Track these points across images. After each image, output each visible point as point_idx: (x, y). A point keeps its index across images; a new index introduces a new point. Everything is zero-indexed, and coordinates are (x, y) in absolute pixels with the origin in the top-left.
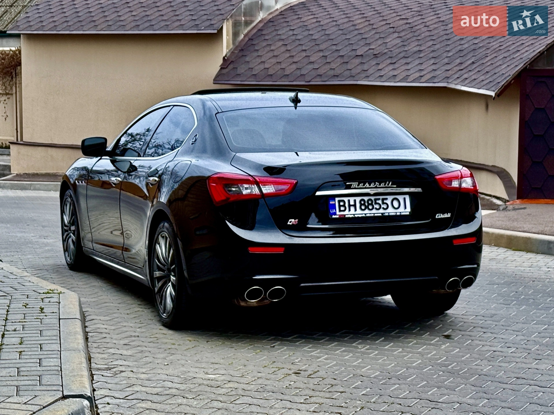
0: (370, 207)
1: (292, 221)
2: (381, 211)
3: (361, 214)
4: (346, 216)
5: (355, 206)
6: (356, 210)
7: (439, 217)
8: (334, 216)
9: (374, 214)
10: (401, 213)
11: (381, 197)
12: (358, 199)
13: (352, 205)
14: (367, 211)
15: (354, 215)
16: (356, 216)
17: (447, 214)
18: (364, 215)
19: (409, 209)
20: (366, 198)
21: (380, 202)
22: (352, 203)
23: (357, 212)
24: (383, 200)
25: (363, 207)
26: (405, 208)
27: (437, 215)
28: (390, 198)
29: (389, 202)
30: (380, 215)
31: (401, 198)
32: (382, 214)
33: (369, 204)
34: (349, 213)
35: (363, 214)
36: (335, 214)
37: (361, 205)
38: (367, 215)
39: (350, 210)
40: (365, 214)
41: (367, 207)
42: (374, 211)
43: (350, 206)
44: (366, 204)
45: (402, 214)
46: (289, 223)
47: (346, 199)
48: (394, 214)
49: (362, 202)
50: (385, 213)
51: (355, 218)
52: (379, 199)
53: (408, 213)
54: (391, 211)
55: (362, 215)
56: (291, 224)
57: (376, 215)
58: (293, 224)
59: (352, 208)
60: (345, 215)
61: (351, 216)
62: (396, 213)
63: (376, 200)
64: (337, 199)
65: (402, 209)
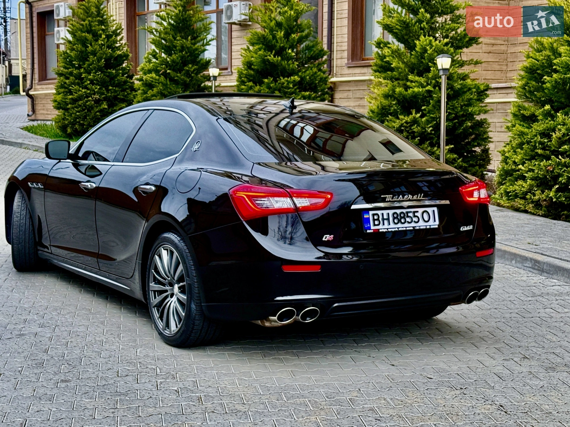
0: (403, 221)
1: (327, 237)
2: (413, 224)
3: (394, 228)
4: (380, 230)
5: (388, 219)
6: (389, 224)
7: (463, 230)
8: (368, 231)
9: (406, 227)
10: (430, 226)
11: (412, 210)
12: (391, 212)
13: (386, 219)
14: (400, 225)
15: (387, 229)
16: (390, 230)
18: (397, 229)
19: (437, 222)
20: (398, 211)
21: (412, 215)
22: (385, 217)
23: (390, 227)
24: (414, 212)
25: (396, 221)
26: (435, 221)
27: (462, 227)
28: (421, 210)
30: (412, 228)
31: (430, 210)
32: (414, 227)
33: (401, 218)
34: (383, 227)
35: (395, 228)
36: (369, 228)
37: (394, 218)
38: (400, 229)
39: (384, 224)
40: (398, 228)
41: (399, 221)
42: (406, 225)
43: (383, 219)
44: (399, 217)
45: (432, 227)
46: (324, 239)
47: (379, 212)
48: (424, 227)
49: (395, 216)
50: (416, 227)
51: (389, 232)
52: (410, 212)
53: (437, 226)
54: (421, 225)
55: (395, 230)
56: (326, 240)
57: (408, 229)
58: (328, 241)
59: (386, 223)
60: (379, 230)
61: (385, 230)
62: (426, 226)
63: (407, 213)
64: (371, 213)
65: (431, 222)
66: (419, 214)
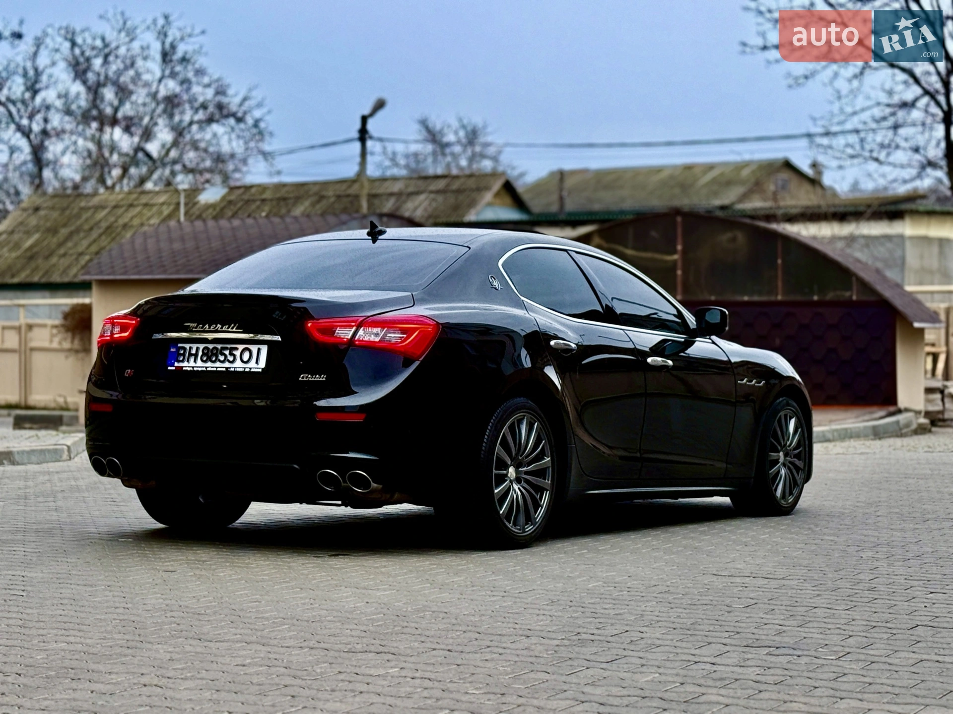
0: (213, 358)
1: (128, 373)
2: (227, 365)
3: (201, 367)
4: (184, 369)
5: (196, 355)
6: (195, 361)
7: (305, 379)
8: (170, 368)
9: (217, 368)
10: (250, 369)
11: (229, 346)
12: (202, 346)
13: (192, 355)
14: (209, 364)
15: (193, 367)
16: (195, 369)
17: (320, 376)
18: (204, 369)
19: (262, 365)
20: (211, 346)
21: (227, 352)
22: (194, 352)
23: (197, 364)
24: (231, 349)
25: (204, 358)
26: (257, 362)
27: (302, 376)
28: (241, 347)
29: (237, 353)
30: (224, 369)
31: (254, 348)
32: (227, 368)
33: (213, 354)
34: (188, 365)
35: (203, 367)
36: (173, 365)
37: (203, 354)
38: (208, 369)
39: (188, 361)
40: (206, 368)
41: (209, 358)
42: (218, 364)
43: (190, 355)
44: (210, 354)
45: (252, 370)
46: (125, 374)
47: (188, 346)
48: (242, 369)
49: (205, 351)
50: (230, 368)
51: (194, 371)
52: (226, 348)
53: (260, 370)
54: (238, 366)
55: (202, 369)
57: (218, 369)
58: (129, 377)
59: (192, 359)
60: (183, 367)
61: (189, 369)
62: (245, 368)
63: (222, 349)
64: (178, 345)
65: (252, 364)
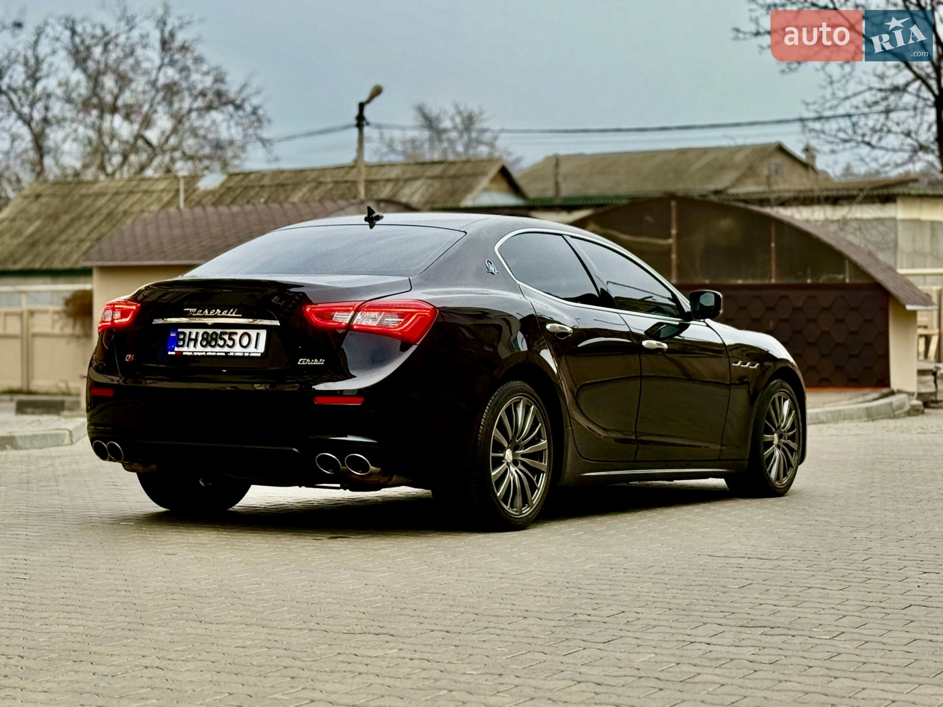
0: (213, 343)
1: (129, 358)
2: (226, 349)
4: (184, 353)
5: (196, 340)
6: (195, 346)
7: (303, 363)
8: (170, 353)
9: (216, 352)
10: (250, 353)
11: (228, 331)
13: (192, 340)
14: (209, 349)
15: (193, 352)
16: (195, 354)
17: (319, 360)
20: (210, 331)
22: (193, 336)
24: (231, 334)
25: (204, 343)
26: (256, 347)
27: (301, 360)
28: (240, 332)
30: (224, 354)
31: (253, 333)
32: (226, 353)
33: (212, 339)
34: (188, 350)
36: (172, 350)
37: (203, 339)
39: (188, 346)
40: (206, 352)
41: (208, 343)
42: (217, 349)
43: (190, 340)
44: (210, 339)
45: (252, 355)
46: (126, 359)
47: (187, 331)
48: (241, 354)
50: (229, 353)
51: (194, 356)
52: (226, 333)
54: (238, 350)
57: (218, 354)
58: (129, 361)
60: (182, 352)
61: (189, 354)
62: (244, 353)
64: (178, 330)
65: (251, 349)
66: (237, 338)
